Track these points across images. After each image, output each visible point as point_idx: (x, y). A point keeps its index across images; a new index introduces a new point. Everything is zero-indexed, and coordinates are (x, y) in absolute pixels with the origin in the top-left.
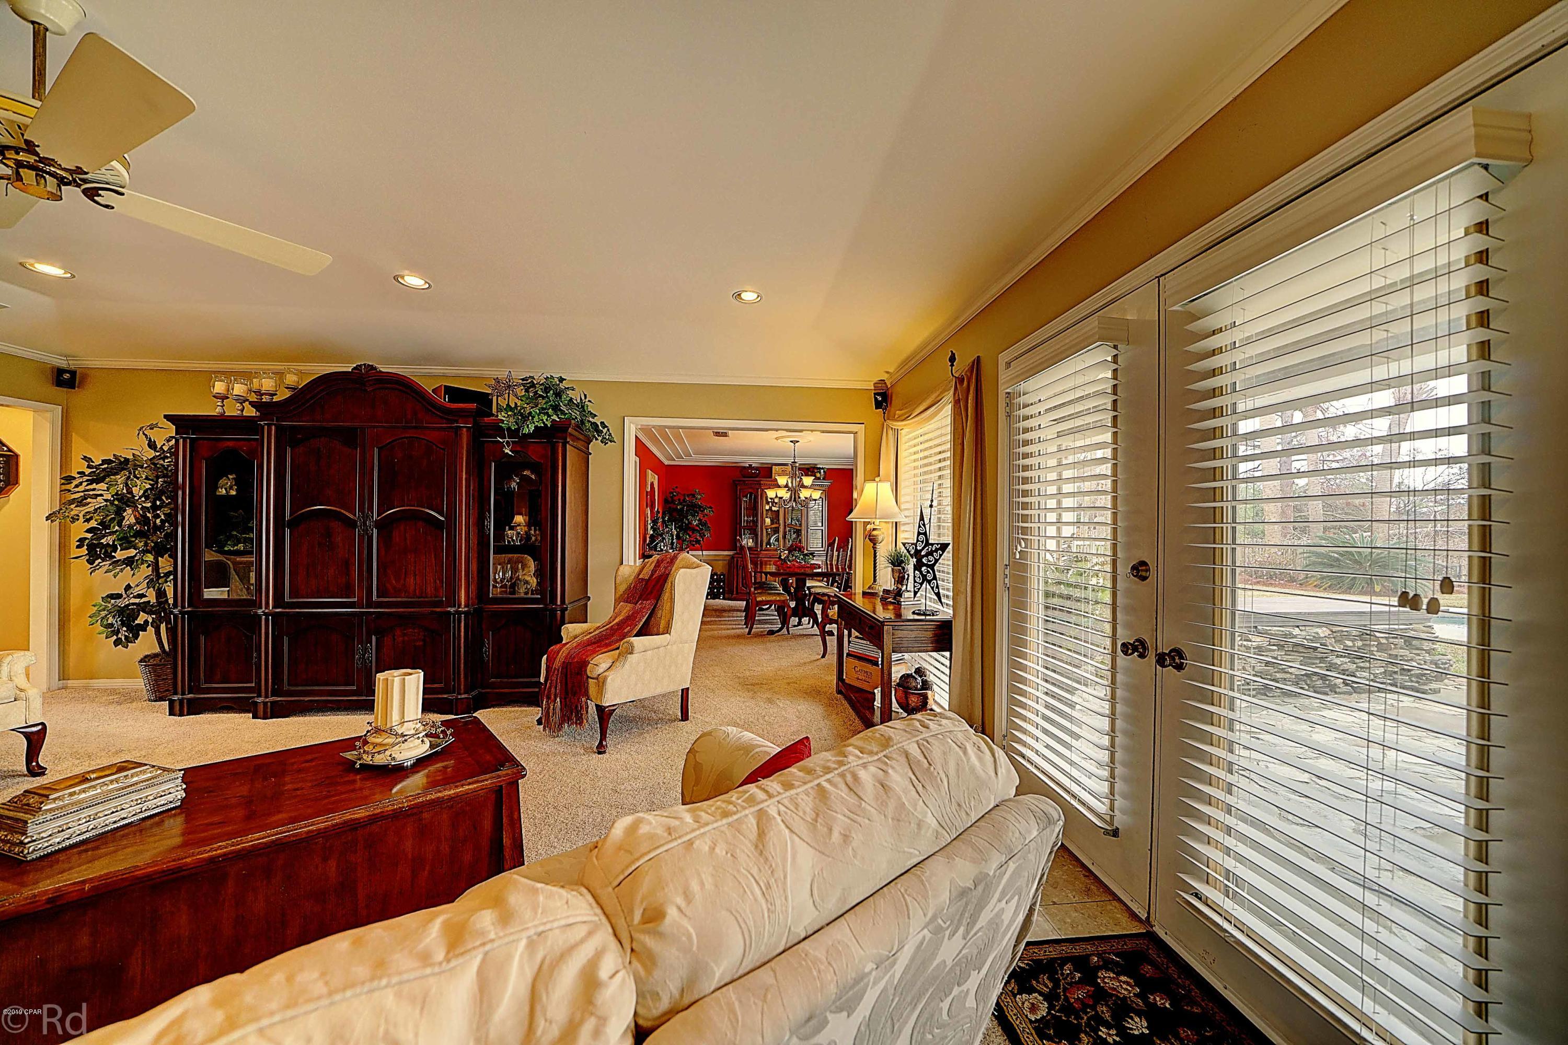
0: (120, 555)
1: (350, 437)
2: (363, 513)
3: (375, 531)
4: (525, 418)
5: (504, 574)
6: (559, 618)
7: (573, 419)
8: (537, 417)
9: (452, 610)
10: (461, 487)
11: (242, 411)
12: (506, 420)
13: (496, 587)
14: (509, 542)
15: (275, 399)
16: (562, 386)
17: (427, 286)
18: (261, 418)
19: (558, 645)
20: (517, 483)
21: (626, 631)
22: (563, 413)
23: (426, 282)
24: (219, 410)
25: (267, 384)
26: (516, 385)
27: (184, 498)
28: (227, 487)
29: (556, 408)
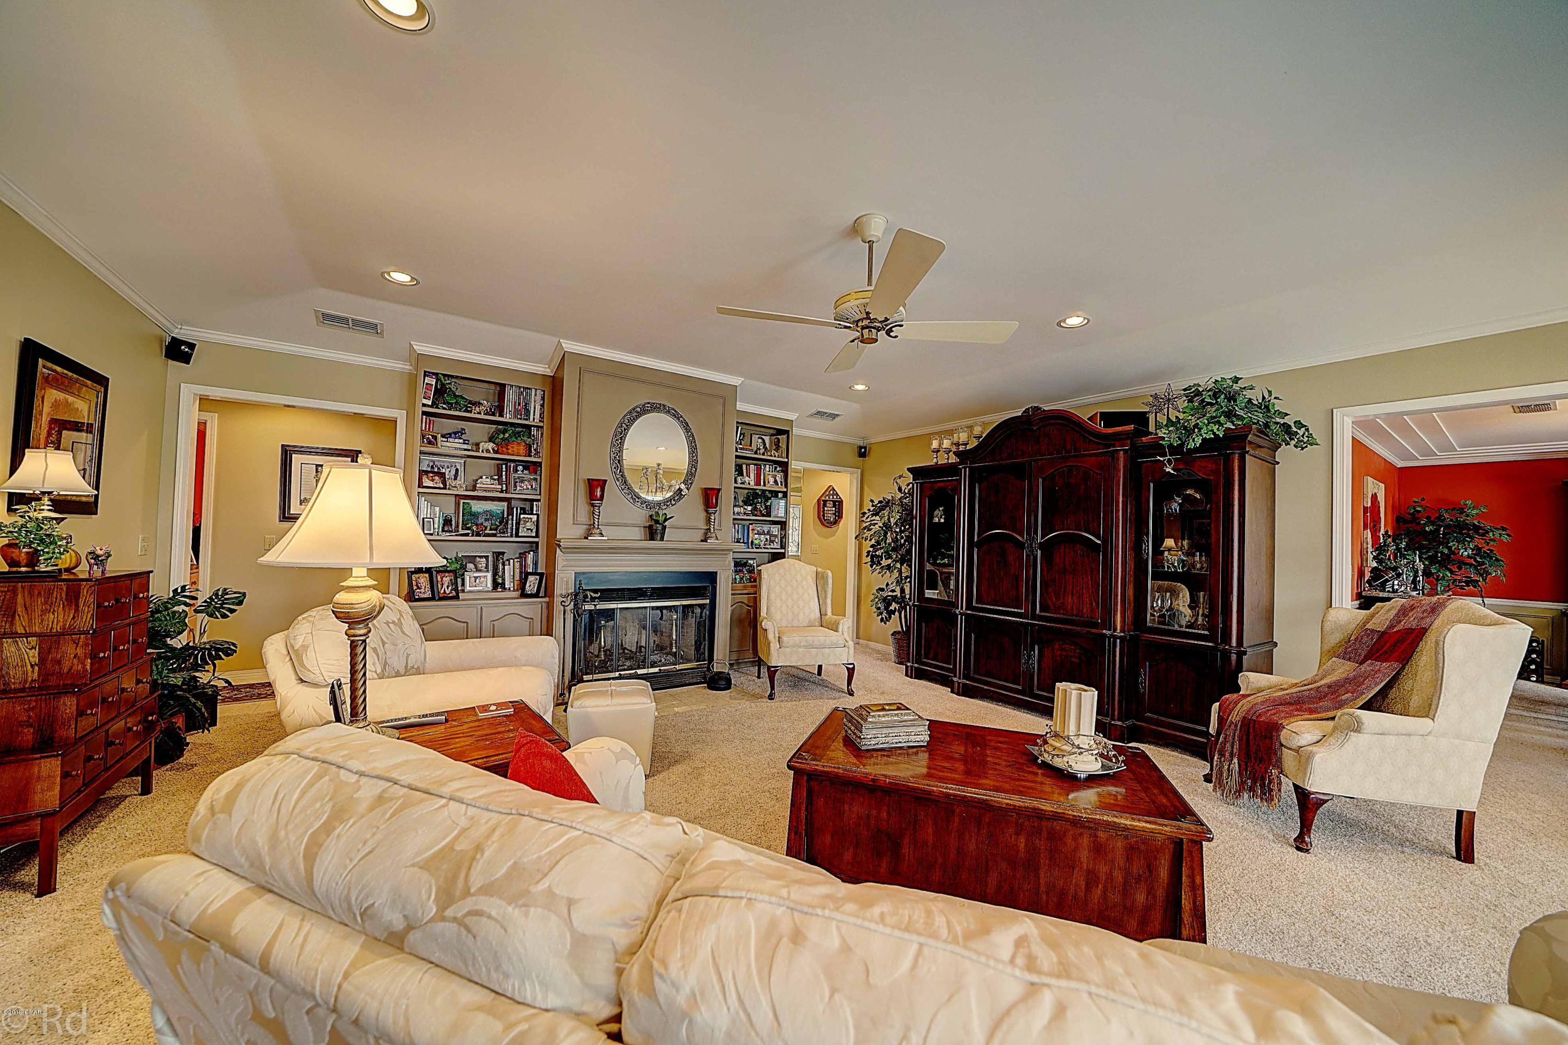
0: (884, 562)
1: (1020, 472)
2: (1030, 537)
3: (1039, 552)
4: (1189, 432)
5: (1162, 601)
6: (1234, 663)
7: (1254, 423)
8: (1205, 428)
9: (1108, 633)
10: (1117, 511)
11: (948, 459)
12: (1168, 436)
13: (1154, 616)
14: (1168, 567)
15: (968, 447)
16: (1236, 387)
17: (1086, 321)
18: (960, 463)
19: (1235, 695)
20: (1179, 504)
21: (1343, 697)
22: (1241, 418)
23: (1085, 318)
24: (935, 460)
25: (963, 437)
26: (1176, 398)
27: (916, 523)
28: (939, 517)
29: (1229, 415)
